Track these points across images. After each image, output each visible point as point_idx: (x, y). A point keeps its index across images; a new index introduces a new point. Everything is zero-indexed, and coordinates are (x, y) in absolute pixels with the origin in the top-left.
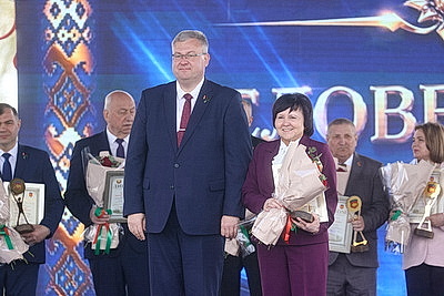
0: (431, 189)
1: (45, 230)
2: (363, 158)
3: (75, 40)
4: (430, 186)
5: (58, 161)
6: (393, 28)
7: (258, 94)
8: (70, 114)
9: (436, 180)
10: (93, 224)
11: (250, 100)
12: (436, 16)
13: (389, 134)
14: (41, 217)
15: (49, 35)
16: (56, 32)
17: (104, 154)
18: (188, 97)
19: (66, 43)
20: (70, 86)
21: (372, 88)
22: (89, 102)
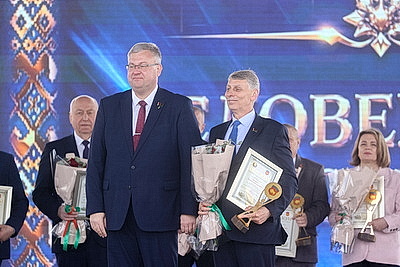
0: (372, 197)
1: (11, 229)
3: (39, 49)
4: (371, 193)
5: (21, 162)
6: (331, 42)
7: (207, 100)
8: (34, 118)
9: (375, 188)
10: (61, 220)
11: (200, 106)
12: (371, 31)
13: (327, 139)
14: (8, 216)
15: (15, 45)
16: (21, 42)
17: (70, 156)
18: (143, 104)
19: (32, 52)
20: (34, 92)
21: (312, 97)
22: (52, 107)
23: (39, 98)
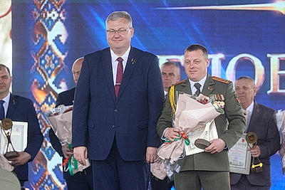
1: (28, 156)
2: (261, 107)
3: (54, 18)
5: (40, 106)
6: (284, 12)
8: (50, 72)
11: (179, 63)
13: (280, 89)
15: (35, 15)
18: (120, 60)
19: (48, 20)
20: (49, 52)
21: (268, 55)
22: (64, 63)
23: (53, 56)
